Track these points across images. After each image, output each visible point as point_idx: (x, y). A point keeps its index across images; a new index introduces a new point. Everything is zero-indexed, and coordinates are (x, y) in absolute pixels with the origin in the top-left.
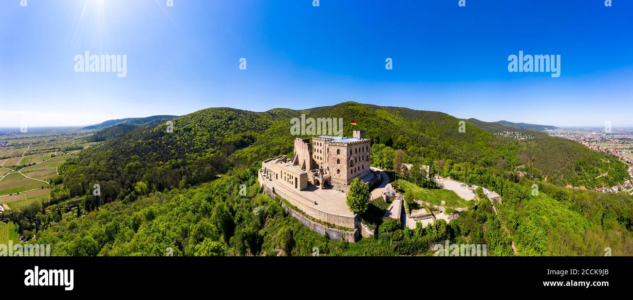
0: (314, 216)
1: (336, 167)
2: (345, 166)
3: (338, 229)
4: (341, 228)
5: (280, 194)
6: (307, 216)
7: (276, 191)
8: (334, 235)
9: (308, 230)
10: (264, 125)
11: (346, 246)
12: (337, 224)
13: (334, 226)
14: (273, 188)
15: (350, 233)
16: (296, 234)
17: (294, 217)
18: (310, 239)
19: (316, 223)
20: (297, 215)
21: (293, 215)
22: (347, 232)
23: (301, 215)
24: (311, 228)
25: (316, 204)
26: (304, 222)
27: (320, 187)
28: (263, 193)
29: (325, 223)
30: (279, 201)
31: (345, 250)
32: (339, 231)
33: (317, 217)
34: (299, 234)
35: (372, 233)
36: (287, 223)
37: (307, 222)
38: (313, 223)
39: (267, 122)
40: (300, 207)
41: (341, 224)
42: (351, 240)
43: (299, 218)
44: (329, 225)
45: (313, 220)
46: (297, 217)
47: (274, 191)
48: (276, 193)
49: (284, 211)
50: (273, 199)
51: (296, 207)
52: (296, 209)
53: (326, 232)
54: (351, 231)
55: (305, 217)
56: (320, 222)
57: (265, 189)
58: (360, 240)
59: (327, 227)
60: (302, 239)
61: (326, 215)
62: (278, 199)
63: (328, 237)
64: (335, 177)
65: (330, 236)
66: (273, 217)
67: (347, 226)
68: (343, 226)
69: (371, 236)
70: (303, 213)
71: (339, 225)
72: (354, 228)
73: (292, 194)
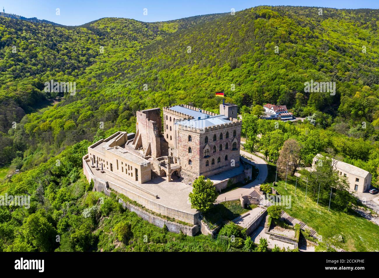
0: (154, 210)
1: (187, 157)
2: (198, 157)
3: (177, 223)
4: (180, 222)
5: (116, 189)
6: (147, 210)
7: (110, 186)
8: (172, 228)
9: (148, 223)
10: (81, 58)
11: (183, 238)
12: (176, 218)
13: (174, 220)
14: (107, 183)
15: (188, 227)
16: (134, 227)
17: (133, 212)
18: (148, 231)
19: (155, 217)
20: (136, 209)
21: (132, 210)
22: (186, 226)
23: (140, 210)
24: (151, 222)
25: (158, 198)
26: (143, 216)
27: (167, 178)
28: (94, 190)
29: (164, 217)
30: (115, 196)
31: (182, 240)
32: (178, 224)
33: (157, 211)
34: (137, 227)
35: (210, 232)
36: (124, 219)
37: (146, 216)
38: (152, 216)
39: (88, 49)
40: (140, 202)
41: (180, 219)
42: (189, 234)
43: (138, 213)
44: (168, 218)
45: (153, 213)
46: (136, 212)
47: (108, 186)
48: (110, 189)
49: (121, 207)
50: (108, 196)
51: (135, 202)
52: (135, 203)
53: (165, 225)
54: (190, 226)
55: (144, 211)
56: (160, 215)
57: (96, 185)
58: (198, 235)
59: (166, 221)
60: (140, 231)
61: (166, 209)
62: (114, 195)
63: (166, 229)
64: (186, 169)
65: (169, 229)
66: (108, 215)
67: (187, 221)
68: (183, 221)
69: (209, 234)
70: (143, 208)
71: (179, 219)
72: (193, 224)
73: (131, 188)
